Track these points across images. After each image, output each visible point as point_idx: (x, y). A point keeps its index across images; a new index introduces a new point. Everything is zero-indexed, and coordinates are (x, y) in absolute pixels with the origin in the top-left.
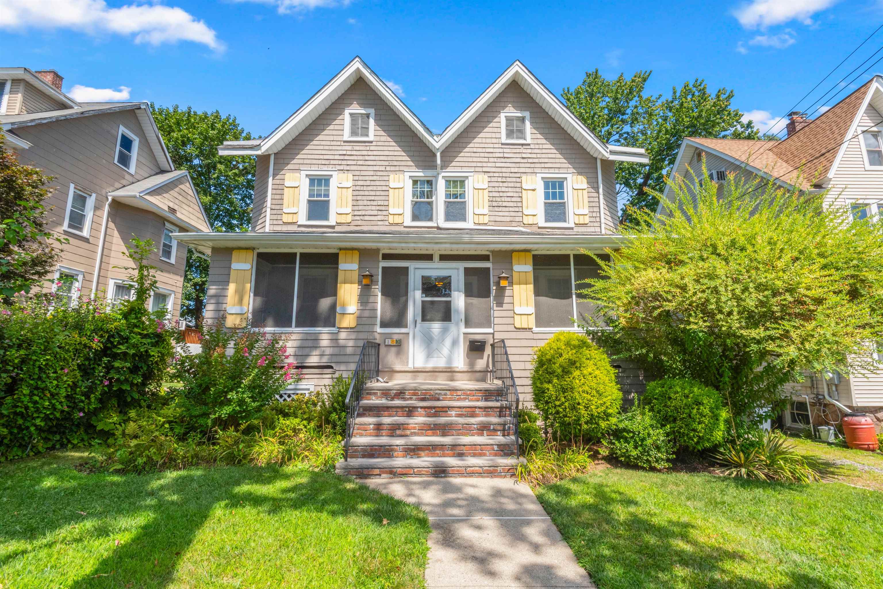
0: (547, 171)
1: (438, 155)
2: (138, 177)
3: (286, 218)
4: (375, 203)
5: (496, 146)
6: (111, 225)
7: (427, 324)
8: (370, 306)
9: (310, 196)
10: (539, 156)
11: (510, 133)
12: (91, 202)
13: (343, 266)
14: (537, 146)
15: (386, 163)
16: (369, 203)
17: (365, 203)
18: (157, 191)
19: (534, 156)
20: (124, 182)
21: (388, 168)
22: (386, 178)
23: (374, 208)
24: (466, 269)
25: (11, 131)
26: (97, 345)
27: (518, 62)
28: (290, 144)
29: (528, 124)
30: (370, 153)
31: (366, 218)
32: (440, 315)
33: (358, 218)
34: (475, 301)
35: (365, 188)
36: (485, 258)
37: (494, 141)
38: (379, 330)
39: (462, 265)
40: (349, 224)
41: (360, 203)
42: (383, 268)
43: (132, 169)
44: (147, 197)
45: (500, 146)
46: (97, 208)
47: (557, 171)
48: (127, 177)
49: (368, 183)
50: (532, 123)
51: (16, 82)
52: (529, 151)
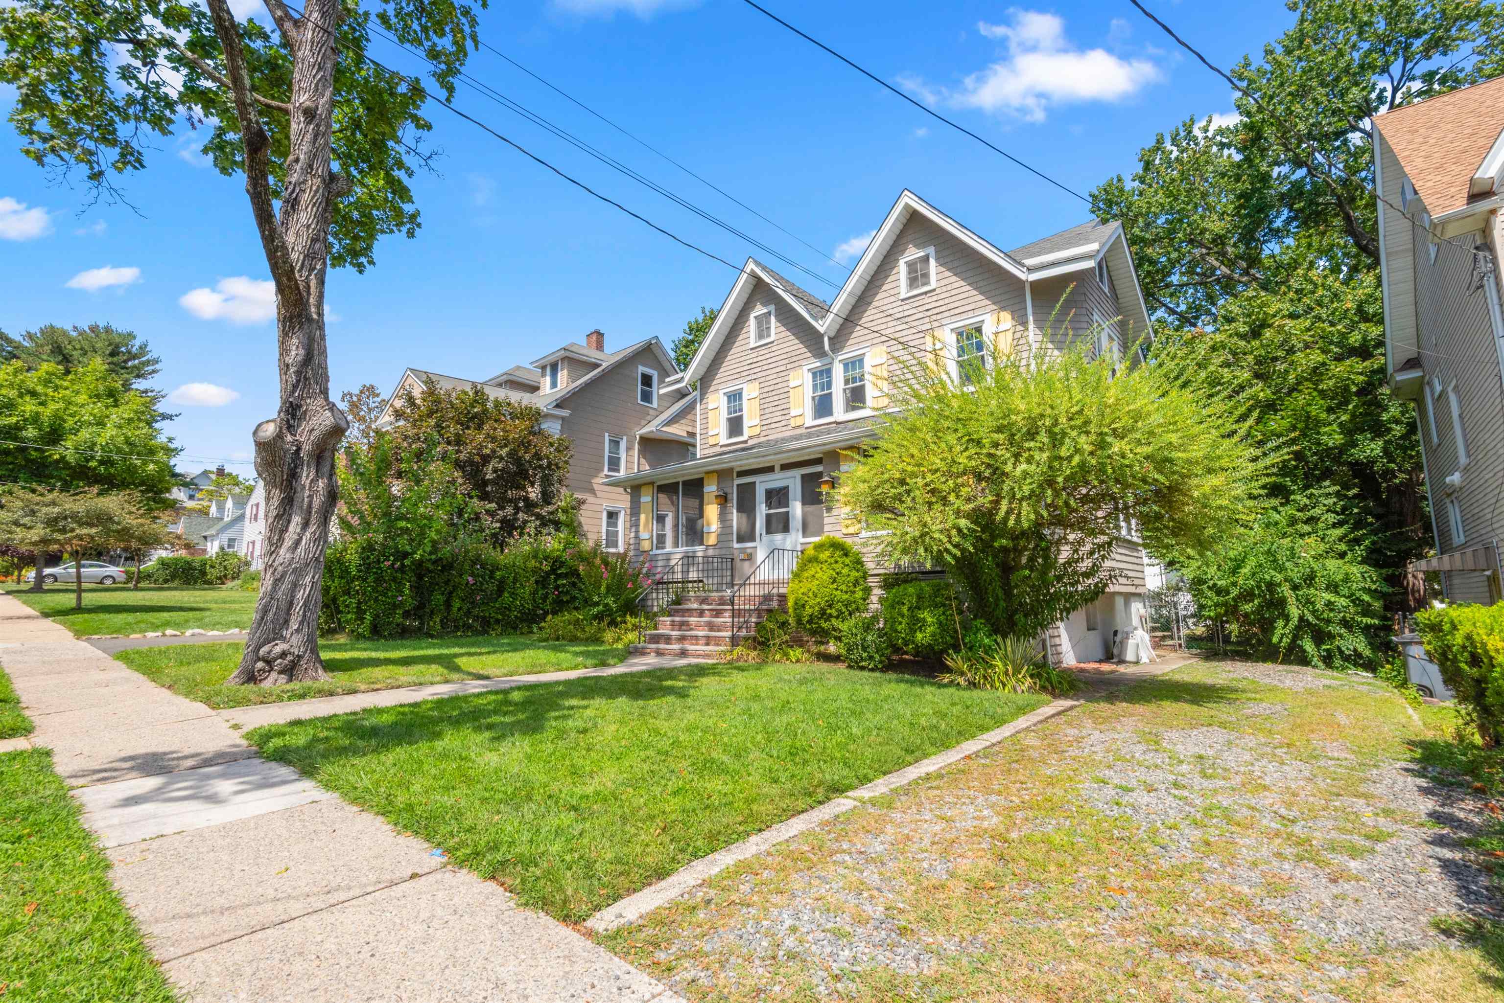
0: (958, 318)
1: (826, 339)
2: (661, 409)
3: (712, 441)
4: (779, 408)
5: (895, 305)
6: (643, 461)
7: (771, 536)
8: (728, 523)
9: (729, 413)
10: (947, 301)
11: (913, 282)
12: (623, 445)
13: (706, 489)
14: (944, 289)
15: (786, 361)
16: (774, 409)
17: (771, 410)
18: (674, 420)
19: (941, 303)
20: (649, 418)
21: (789, 366)
22: (786, 378)
23: (778, 413)
24: (803, 476)
25: (558, 406)
26: (546, 567)
27: (906, 192)
28: (711, 365)
29: (932, 262)
30: (772, 354)
31: (773, 426)
32: (781, 526)
33: (765, 428)
34: (810, 508)
35: (771, 394)
36: (818, 461)
37: (893, 299)
38: (736, 545)
39: (798, 473)
40: (758, 436)
41: (767, 411)
42: (738, 486)
43: (655, 404)
44: (664, 429)
45: (899, 303)
46: (629, 449)
47: (970, 314)
48: (651, 412)
49: (772, 388)
50: (937, 260)
51: (563, 359)
52: (935, 298)
